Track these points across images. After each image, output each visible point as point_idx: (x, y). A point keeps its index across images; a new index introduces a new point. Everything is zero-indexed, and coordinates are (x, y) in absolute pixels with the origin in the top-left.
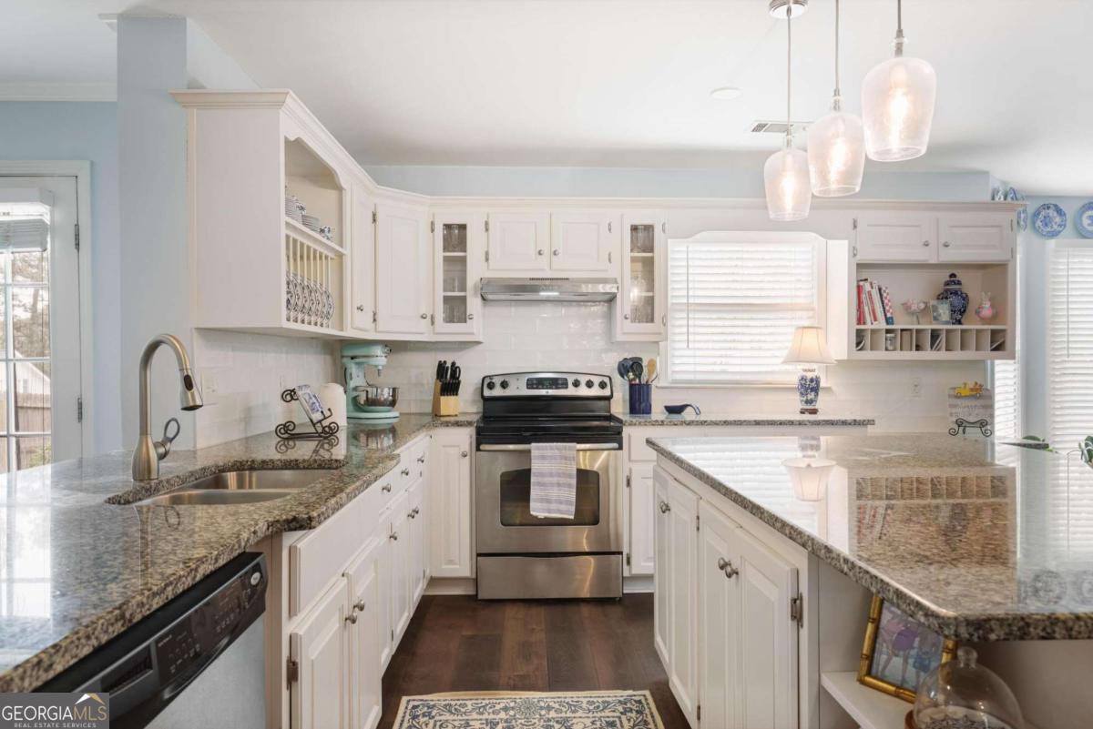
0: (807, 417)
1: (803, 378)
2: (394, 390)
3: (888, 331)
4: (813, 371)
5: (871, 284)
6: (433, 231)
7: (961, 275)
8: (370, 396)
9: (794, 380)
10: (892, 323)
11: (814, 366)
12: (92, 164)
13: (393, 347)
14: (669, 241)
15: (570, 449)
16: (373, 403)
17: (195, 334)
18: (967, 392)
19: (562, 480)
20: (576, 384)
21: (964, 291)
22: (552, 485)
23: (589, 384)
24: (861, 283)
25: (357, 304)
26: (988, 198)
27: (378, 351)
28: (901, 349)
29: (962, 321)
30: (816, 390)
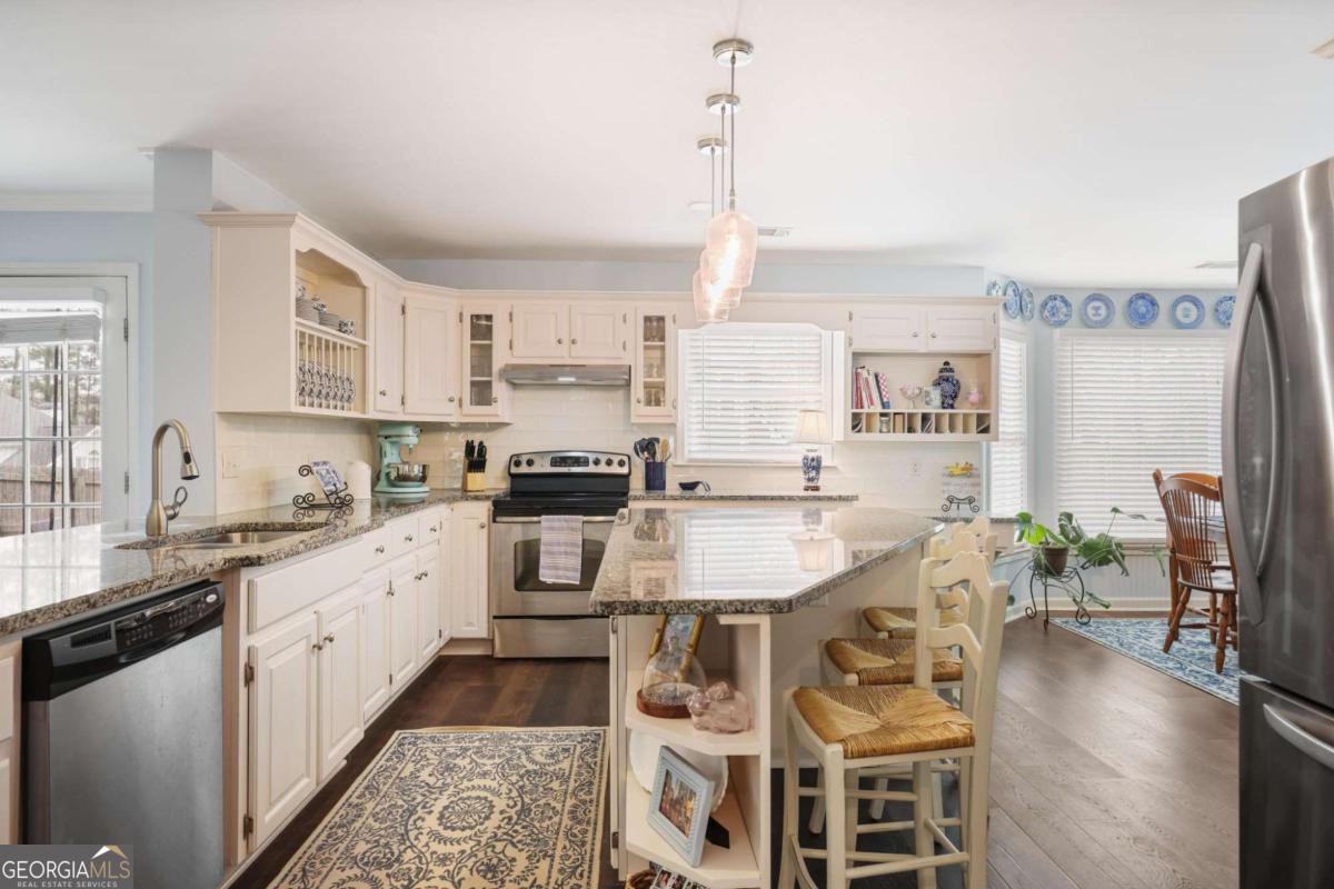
0: (810, 493)
1: (806, 458)
2: (424, 467)
3: (882, 415)
4: (815, 451)
5: (868, 371)
6: (461, 321)
7: (953, 363)
8: (401, 472)
9: (799, 460)
10: (889, 408)
11: (815, 447)
12: (140, 265)
13: (424, 428)
14: (680, 331)
15: (576, 521)
16: (403, 479)
17: (217, 417)
18: (959, 472)
19: (569, 549)
20: (597, 462)
21: (956, 377)
22: (560, 553)
23: (609, 463)
24: (859, 370)
25: (380, 388)
26: (982, 293)
27: (409, 431)
28: (894, 431)
29: (955, 405)
30: (817, 468)
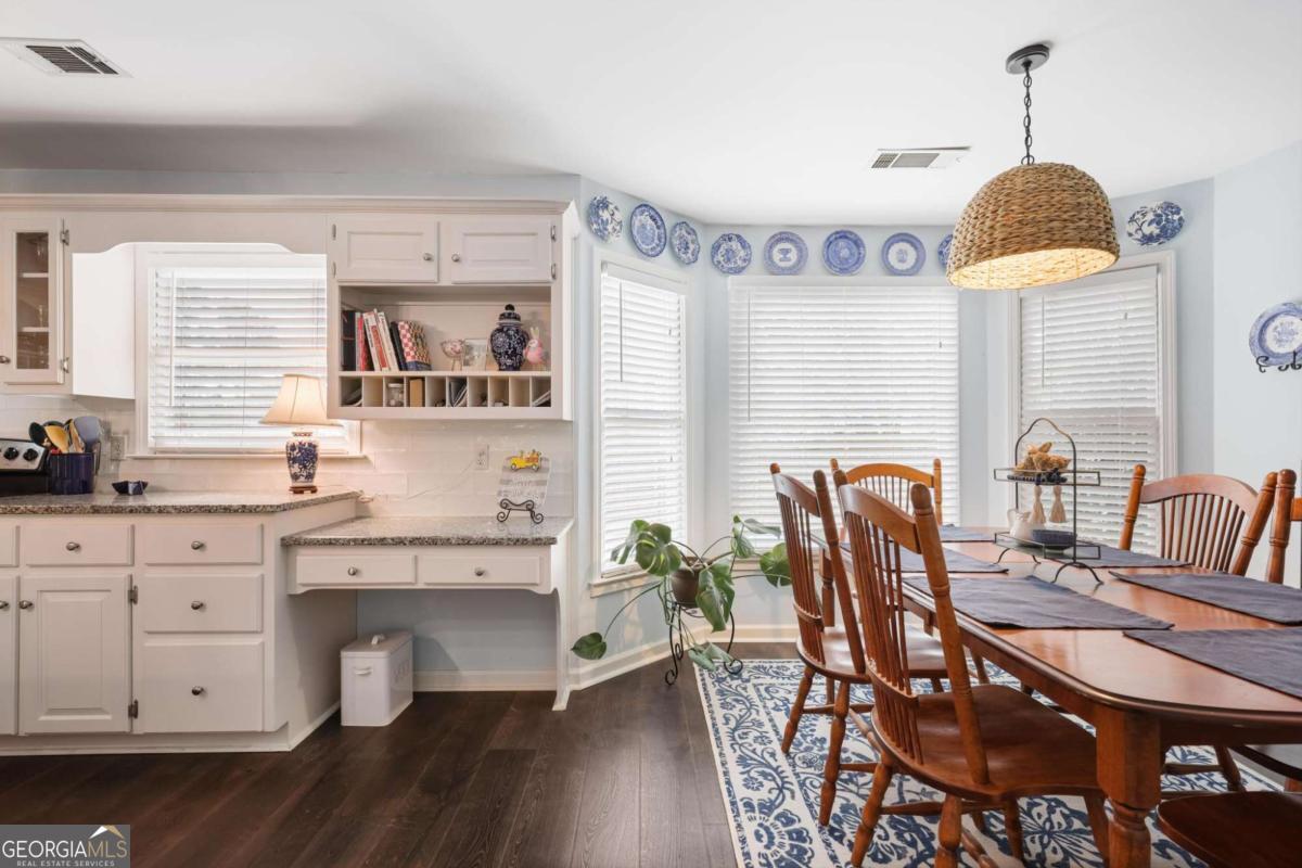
0: (302, 497)
1: (290, 446)
3: (392, 379)
4: (306, 434)
5: (376, 316)
7: (517, 304)
11: (306, 429)
18: (522, 464)
24: (363, 315)
28: (409, 405)
30: (312, 460)
